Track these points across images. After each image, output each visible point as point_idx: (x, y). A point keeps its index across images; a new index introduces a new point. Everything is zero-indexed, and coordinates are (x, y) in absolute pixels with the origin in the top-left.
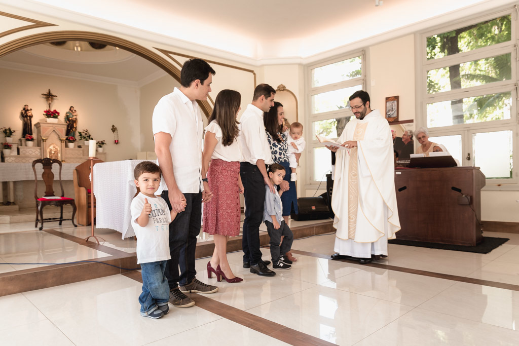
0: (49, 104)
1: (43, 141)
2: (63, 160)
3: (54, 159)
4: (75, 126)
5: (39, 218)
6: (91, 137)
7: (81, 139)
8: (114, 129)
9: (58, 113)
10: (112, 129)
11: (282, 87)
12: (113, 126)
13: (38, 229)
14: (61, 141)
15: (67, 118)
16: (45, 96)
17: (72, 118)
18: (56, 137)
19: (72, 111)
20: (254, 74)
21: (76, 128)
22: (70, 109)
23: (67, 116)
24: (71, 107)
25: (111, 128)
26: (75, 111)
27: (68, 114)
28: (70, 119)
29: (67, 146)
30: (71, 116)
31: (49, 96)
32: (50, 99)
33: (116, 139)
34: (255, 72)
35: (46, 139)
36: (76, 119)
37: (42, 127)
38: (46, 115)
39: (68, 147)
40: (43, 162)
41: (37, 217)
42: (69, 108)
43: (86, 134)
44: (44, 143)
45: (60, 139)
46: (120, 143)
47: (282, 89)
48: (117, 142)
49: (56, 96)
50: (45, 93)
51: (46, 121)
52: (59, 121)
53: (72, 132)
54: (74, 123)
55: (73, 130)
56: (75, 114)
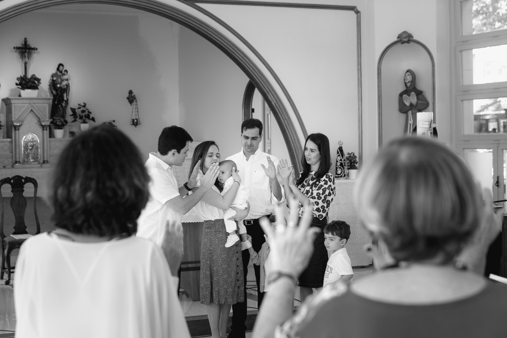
0: (26, 64)
1: (15, 130)
2: (45, 159)
3: (27, 177)
4: (65, 99)
5: (6, 266)
6: (91, 116)
7: (75, 121)
8: (131, 98)
9: (39, 80)
10: (128, 98)
11: (405, 35)
12: (131, 92)
13: (3, 282)
14: (43, 127)
15: (53, 85)
16: (18, 50)
17: (61, 84)
18: (35, 121)
19: (61, 72)
20: (357, 12)
21: (67, 102)
22: (58, 69)
23: (53, 80)
24: (61, 65)
25: (127, 95)
26: (66, 71)
27: (55, 79)
28: (58, 86)
29: (51, 135)
30: (59, 80)
31: (25, 50)
32: (26, 55)
33: (134, 117)
34: (359, 9)
35: (20, 126)
36: (68, 86)
37: (13, 105)
38: (20, 84)
39: (54, 137)
40: (12, 181)
41: (3, 264)
42: (57, 66)
43: (83, 111)
44: (17, 132)
45: (41, 125)
46: (140, 124)
47: (405, 39)
48: (137, 123)
49: (37, 49)
50: (19, 45)
51: (20, 94)
52: (39, 94)
53: (61, 109)
54: (64, 93)
55: (62, 106)
56: (65, 77)
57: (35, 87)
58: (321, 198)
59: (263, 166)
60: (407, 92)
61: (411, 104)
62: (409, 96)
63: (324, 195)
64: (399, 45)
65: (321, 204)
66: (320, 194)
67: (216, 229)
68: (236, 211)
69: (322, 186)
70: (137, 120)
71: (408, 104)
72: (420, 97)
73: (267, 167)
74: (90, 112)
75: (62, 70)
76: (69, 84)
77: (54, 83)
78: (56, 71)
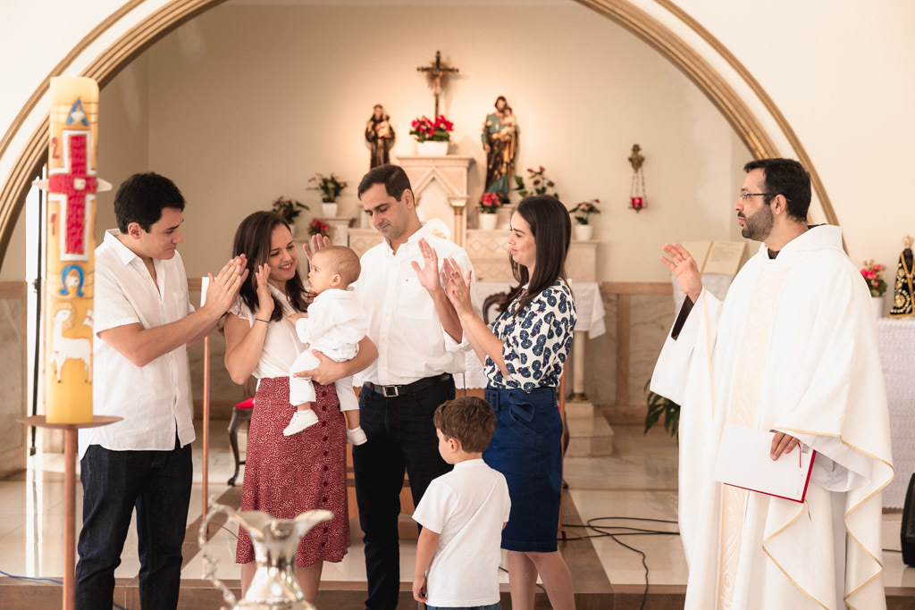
0: (437, 97)
4: (506, 158)
8: (636, 160)
9: (449, 126)
10: (631, 160)
12: (636, 148)
14: (457, 209)
15: (485, 135)
16: (425, 73)
17: (499, 132)
18: (442, 198)
19: (501, 111)
21: (510, 165)
22: (496, 107)
23: (487, 127)
24: (501, 98)
25: (629, 153)
26: (509, 109)
27: (490, 123)
28: (495, 136)
29: (472, 224)
30: (497, 126)
31: (440, 73)
32: (438, 80)
33: (634, 196)
36: (512, 136)
38: (417, 132)
39: (476, 228)
42: (494, 103)
43: (536, 183)
45: (451, 206)
46: (646, 207)
48: (640, 204)
49: (457, 71)
50: (428, 64)
51: (416, 152)
52: (452, 150)
53: (499, 177)
54: (504, 148)
55: (501, 174)
56: (508, 120)
57: (446, 138)
58: (530, 343)
59: (415, 265)
63: (538, 335)
65: (532, 358)
66: (527, 334)
67: (274, 398)
68: (321, 360)
69: (533, 315)
70: (640, 199)
73: (422, 266)
74: (551, 184)
75: (503, 107)
76: (516, 133)
77: (488, 132)
78: (493, 110)
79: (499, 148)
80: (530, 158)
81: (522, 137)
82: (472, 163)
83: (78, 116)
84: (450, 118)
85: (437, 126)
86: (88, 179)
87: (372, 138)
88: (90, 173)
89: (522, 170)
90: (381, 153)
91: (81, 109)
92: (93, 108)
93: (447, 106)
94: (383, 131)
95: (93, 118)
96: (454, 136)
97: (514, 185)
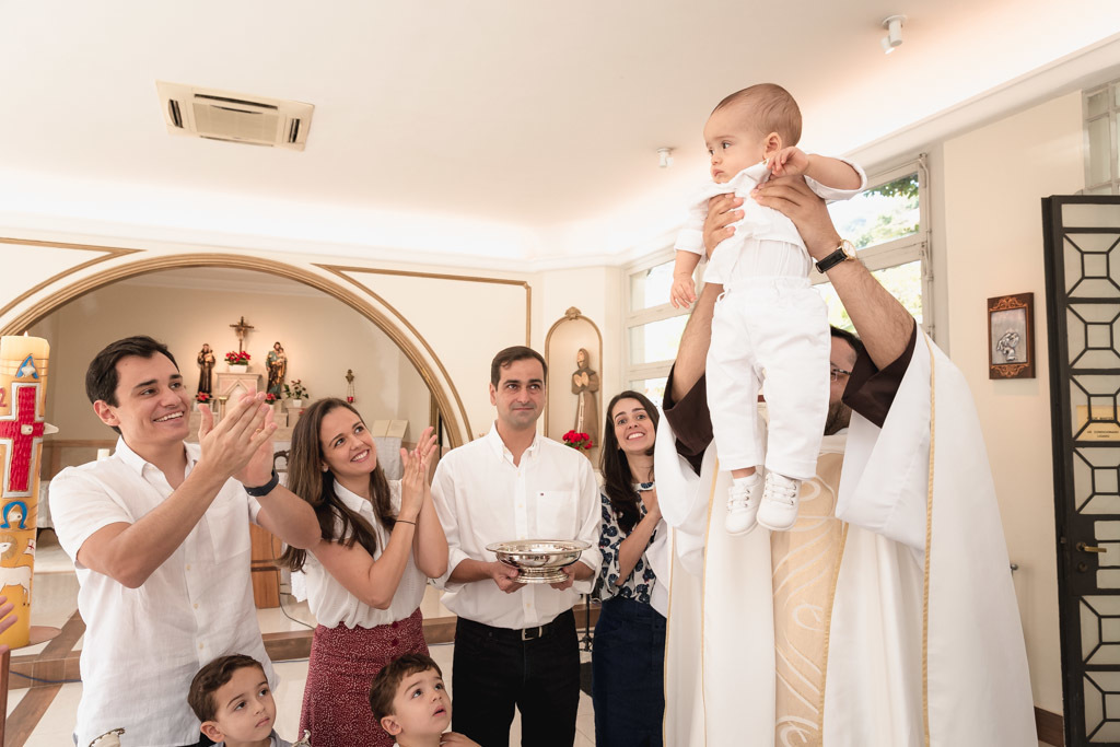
0: (242, 340)
1: (221, 403)
4: (280, 375)
6: (305, 393)
8: (350, 378)
9: (248, 357)
11: (572, 311)
12: (350, 372)
16: (235, 328)
19: (278, 350)
20: (528, 288)
21: (281, 379)
22: (275, 348)
23: (269, 358)
24: (278, 343)
25: (346, 374)
26: (284, 349)
27: (271, 356)
28: (275, 362)
30: (277, 358)
31: (243, 328)
32: (242, 332)
34: (529, 284)
36: (283, 363)
37: (221, 380)
38: (229, 360)
42: (274, 345)
43: (297, 388)
47: (573, 315)
49: (253, 328)
50: (236, 323)
51: (228, 370)
52: (249, 370)
53: (275, 385)
54: (279, 370)
55: (276, 383)
56: (281, 355)
57: (246, 364)
60: (579, 373)
61: (583, 385)
62: (580, 375)
64: (568, 322)
71: (579, 385)
72: (592, 377)
74: (304, 389)
75: (279, 348)
76: (285, 362)
77: (269, 361)
78: (273, 349)
79: (276, 370)
80: (292, 375)
81: (288, 364)
82: (260, 377)
83: (28, 370)
84: (248, 353)
85: (240, 356)
86: (35, 425)
87: (201, 362)
88: (38, 419)
89: (288, 381)
90: (207, 371)
91: (32, 364)
92: (44, 364)
93: (246, 346)
94: (208, 358)
95: (43, 372)
96: (250, 362)
97: (284, 389)
